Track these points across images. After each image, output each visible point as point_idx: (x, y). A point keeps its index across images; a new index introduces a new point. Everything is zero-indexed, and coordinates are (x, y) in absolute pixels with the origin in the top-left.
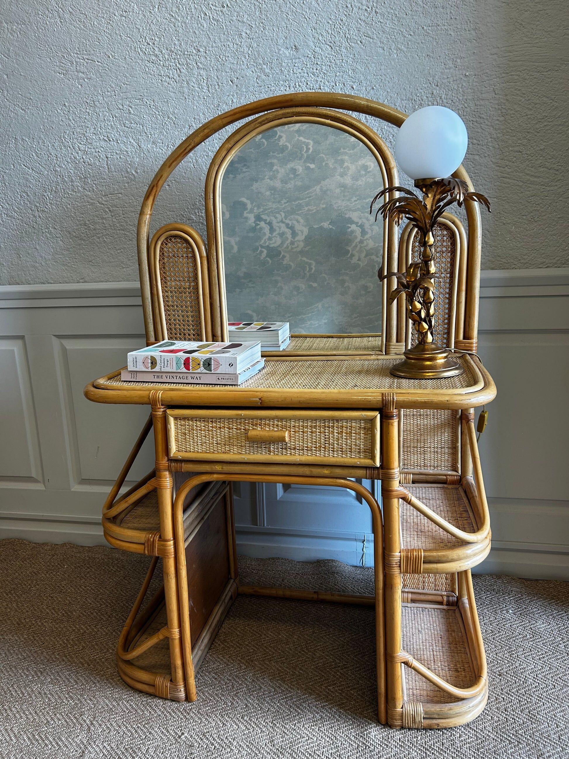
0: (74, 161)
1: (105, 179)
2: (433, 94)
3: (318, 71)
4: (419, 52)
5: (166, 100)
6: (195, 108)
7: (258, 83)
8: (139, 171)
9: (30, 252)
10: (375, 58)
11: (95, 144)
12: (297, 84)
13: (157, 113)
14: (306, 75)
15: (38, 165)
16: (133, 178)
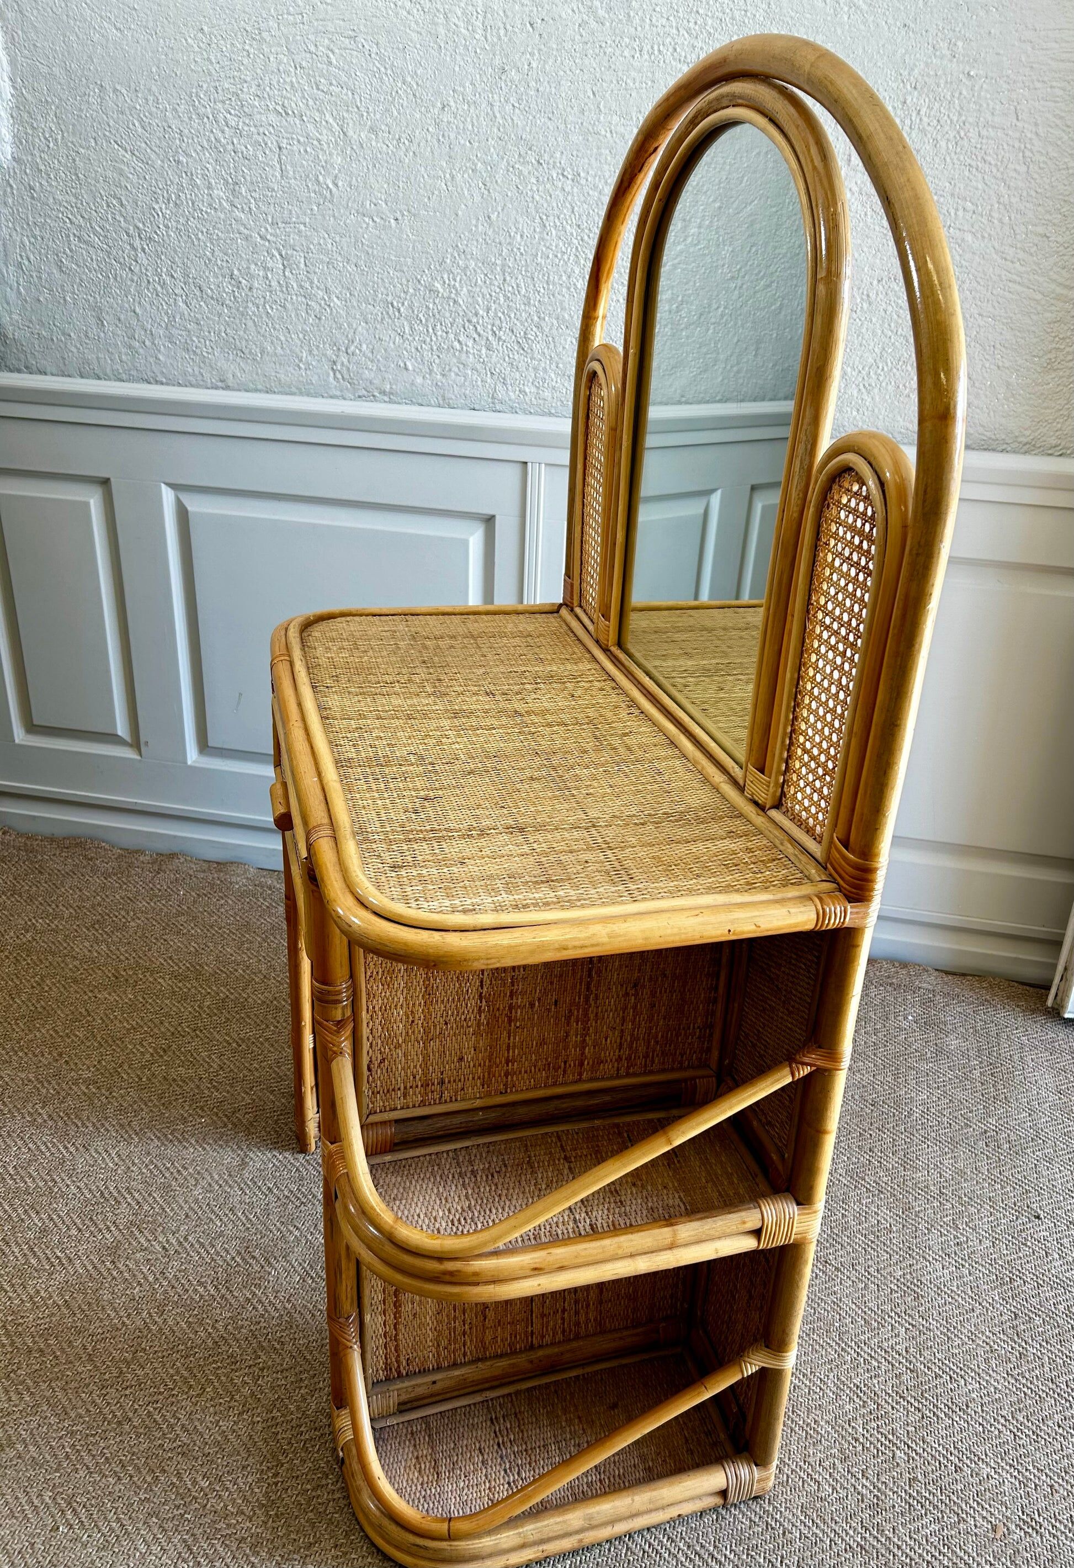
0: (216, 148)
1: (273, 190)
2: (905, 102)
3: (697, 27)
4: (891, 18)
5: (401, 46)
6: (457, 69)
7: (582, 36)
8: (340, 184)
9: (122, 317)
10: (808, 16)
11: (258, 116)
12: (656, 47)
13: (383, 69)
14: (675, 31)
15: (143, 145)
16: (328, 195)
